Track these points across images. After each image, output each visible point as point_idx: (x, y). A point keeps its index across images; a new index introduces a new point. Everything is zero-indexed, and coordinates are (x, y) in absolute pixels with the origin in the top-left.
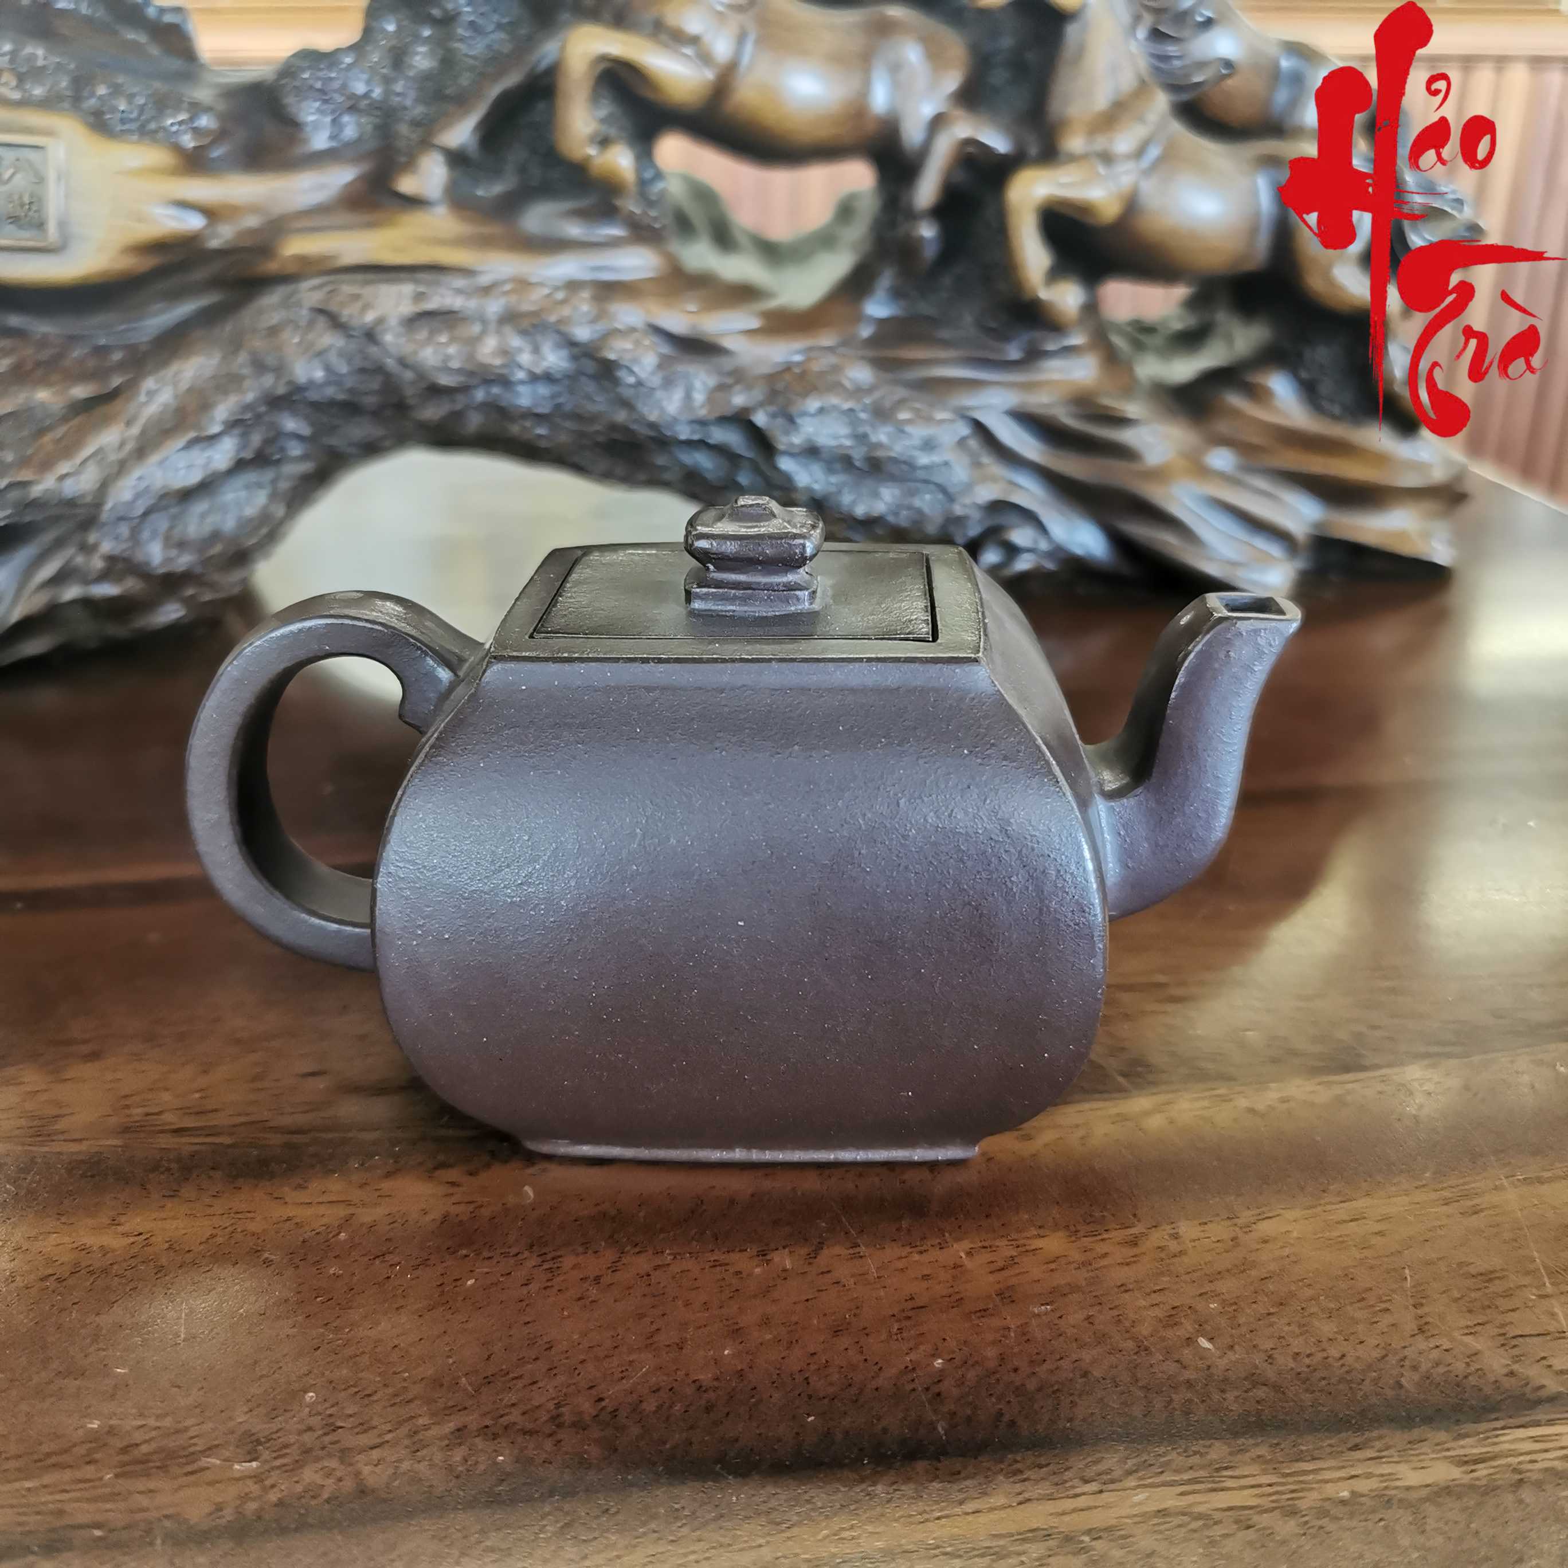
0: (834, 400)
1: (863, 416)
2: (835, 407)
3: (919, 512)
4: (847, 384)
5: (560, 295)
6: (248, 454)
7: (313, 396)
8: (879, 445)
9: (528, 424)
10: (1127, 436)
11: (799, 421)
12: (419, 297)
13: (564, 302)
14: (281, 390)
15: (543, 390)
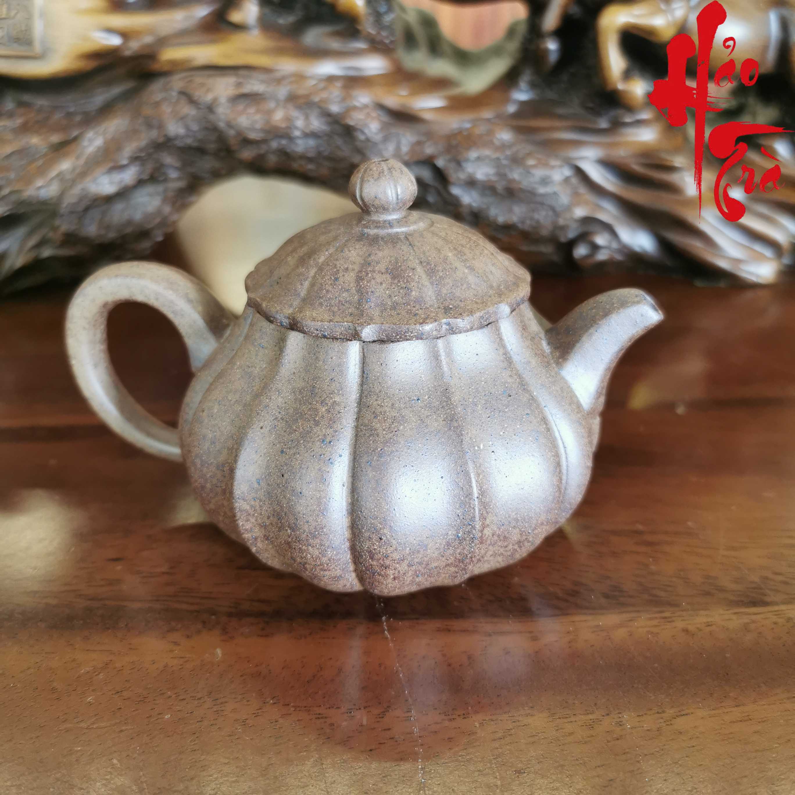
0: (487, 152)
1: (505, 162)
2: (487, 157)
3: (538, 222)
4: (497, 143)
5: (322, 85)
6: (145, 177)
7: (179, 143)
8: (514, 180)
9: (303, 162)
10: (674, 178)
11: (464, 164)
12: (239, 85)
13: (324, 89)
14: (161, 140)
15: (312, 142)
